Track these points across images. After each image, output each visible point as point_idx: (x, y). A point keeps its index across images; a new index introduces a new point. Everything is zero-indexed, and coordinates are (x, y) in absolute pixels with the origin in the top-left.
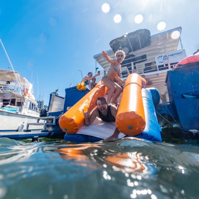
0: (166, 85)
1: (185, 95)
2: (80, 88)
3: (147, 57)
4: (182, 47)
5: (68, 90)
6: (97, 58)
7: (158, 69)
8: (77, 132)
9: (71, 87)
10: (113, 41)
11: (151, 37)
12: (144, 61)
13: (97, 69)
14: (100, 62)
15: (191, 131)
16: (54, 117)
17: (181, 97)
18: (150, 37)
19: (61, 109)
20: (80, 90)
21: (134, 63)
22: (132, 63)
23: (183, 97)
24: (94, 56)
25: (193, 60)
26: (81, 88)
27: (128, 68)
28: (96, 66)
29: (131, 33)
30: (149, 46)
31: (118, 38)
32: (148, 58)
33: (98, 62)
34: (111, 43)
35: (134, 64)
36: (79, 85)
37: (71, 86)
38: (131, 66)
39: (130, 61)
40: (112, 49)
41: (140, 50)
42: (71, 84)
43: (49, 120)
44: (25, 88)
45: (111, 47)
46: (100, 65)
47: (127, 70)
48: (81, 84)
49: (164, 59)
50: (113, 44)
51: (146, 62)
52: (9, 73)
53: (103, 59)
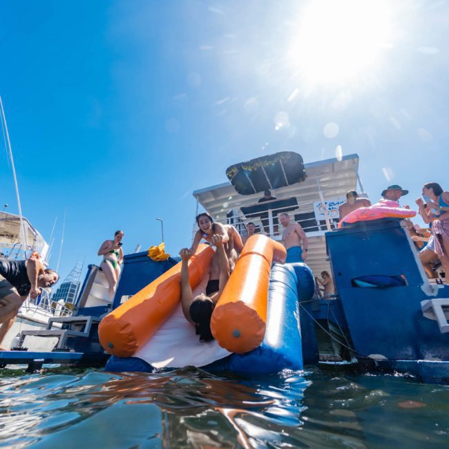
0: (328, 260)
1: (358, 282)
2: (156, 256)
3: (298, 202)
4: (362, 190)
5: (129, 258)
6: (200, 196)
7: (320, 228)
8: (134, 353)
9: (138, 252)
10: (232, 167)
11: (305, 167)
12: (293, 209)
14: (205, 205)
15: (372, 356)
16: (88, 318)
17: (351, 285)
18: (303, 167)
19: (107, 301)
20: (154, 259)
21: (273, 212)
22: (270, 212)
23: (354, 285)
24: (194, 192)
26: (158, 256)
27: (262, 221)
29: (268, 156)
30: (301, 183)
31: (243, 163)
32: (300, 204)
33: (201, 203)
34: (228, 170)
35: (275, 213)
36: (154, 248)
37: (136, 250)
38: (267, 217)
39: (265, 207)
40: (232, 182)
41: (285, 187)
42: (138, 246)
43: (77, 325)
44: (35, 254)
45: (229, 178)
47: (261, 224)
48: (157, 248)
49: (330, 209)
50: (233, 173)
51: (297, 212)
52: (6, 219)
53: (213, 199)
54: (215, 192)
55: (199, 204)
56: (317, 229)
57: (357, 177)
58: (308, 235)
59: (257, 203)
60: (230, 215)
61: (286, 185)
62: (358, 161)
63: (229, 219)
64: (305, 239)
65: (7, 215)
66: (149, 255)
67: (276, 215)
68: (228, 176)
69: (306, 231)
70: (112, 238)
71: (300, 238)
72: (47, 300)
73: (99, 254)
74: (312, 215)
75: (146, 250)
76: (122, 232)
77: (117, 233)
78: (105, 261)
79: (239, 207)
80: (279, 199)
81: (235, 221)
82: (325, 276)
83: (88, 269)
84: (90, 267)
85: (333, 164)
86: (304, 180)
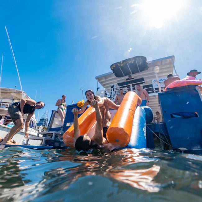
0: (159, 106)
1: (174, 115)
2: (80, 105)
3: (145, 80)
4: (176, 73)
5: (69, 107)
6: (99, 78)
7: (155, 92)
9: (72, 104)
10: (113, 65)
12: (142, 83)
13: (98, 88)
14: (101, 83)
15: (180, 149)
16: (54, 132)
18: (147, 64)
20: (80, 107)
22: (131, 85)
23: (172, 117)
24: (96, 77)
25: (178, 85)
26: (82, 106)
28: (97, 86)
29: (130, 59)
30: (146, 71)
31: (118, 62)
32: (145, 81)
33: (99, 82)
34: (111, 66)
35: (133, 86)
36: (80, 102)
38: (130, 87)
39: (129, 83)
40: (113, 72)
42: (73, 101)
43: (49, 135)
46: (102, 85)
48: (81, 102)
49: (160, 83)
50: (113, 67)
51: (144, 85)
52: (16, 92)
53: (104, 80)
54: (106, 76)
55: (98, 83)
56: (153, 92)
57: (174, 66)
58: (150, 95)
59: (125, 81)
60: (113, 87)
61: (139, 72)
62: (174, 59)
63: (112, 88)
64: (148, 97)
65: (16, 90)
66: (77, 105)
67: (134, 86)
68: (111, 69)
69: (149, 93)
70: (61, 98)
71: (146, 96)
72: (35, 126)
73: (56, 106)
74: (151, 86)
75: (76, 103)
76: (65, 96)
77: (63, 96)
78: (59, 109)
79: (117, 83)
80: (135, 79)
81: (115, 89)
82: (158, 114)
83: (52, 112)
84: (53, 111)
85: (162, 61)
86: (147, 69)
